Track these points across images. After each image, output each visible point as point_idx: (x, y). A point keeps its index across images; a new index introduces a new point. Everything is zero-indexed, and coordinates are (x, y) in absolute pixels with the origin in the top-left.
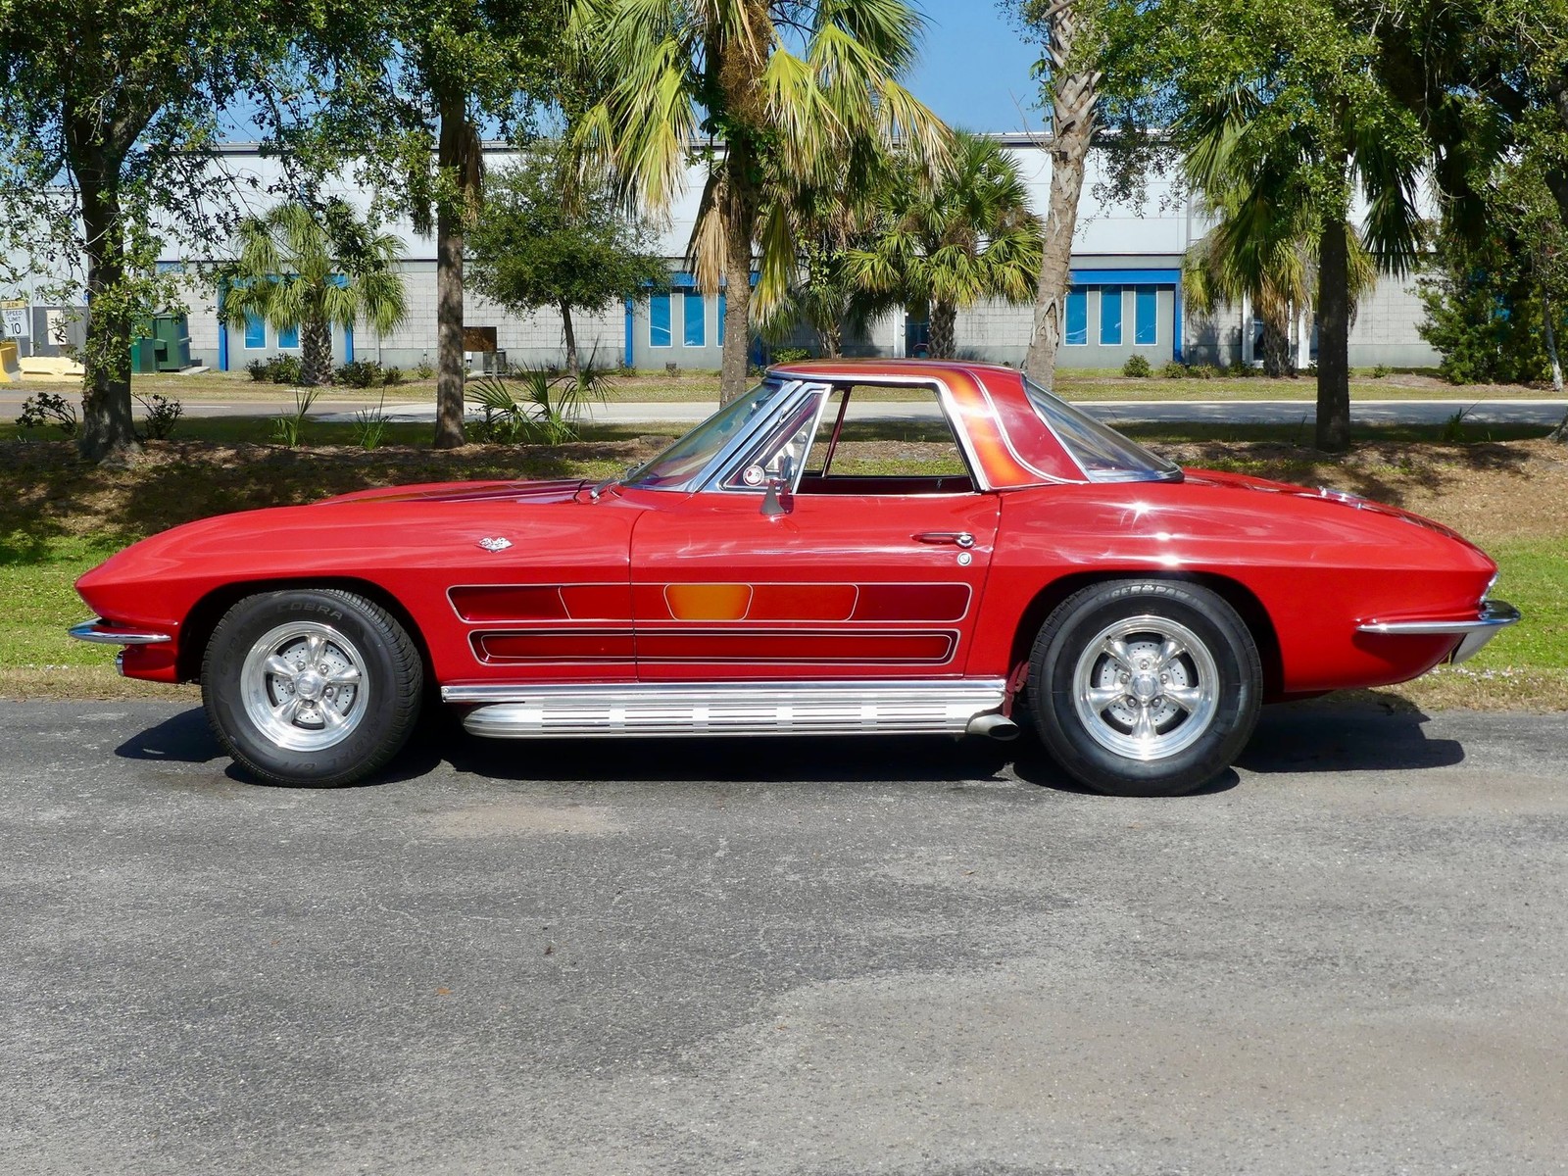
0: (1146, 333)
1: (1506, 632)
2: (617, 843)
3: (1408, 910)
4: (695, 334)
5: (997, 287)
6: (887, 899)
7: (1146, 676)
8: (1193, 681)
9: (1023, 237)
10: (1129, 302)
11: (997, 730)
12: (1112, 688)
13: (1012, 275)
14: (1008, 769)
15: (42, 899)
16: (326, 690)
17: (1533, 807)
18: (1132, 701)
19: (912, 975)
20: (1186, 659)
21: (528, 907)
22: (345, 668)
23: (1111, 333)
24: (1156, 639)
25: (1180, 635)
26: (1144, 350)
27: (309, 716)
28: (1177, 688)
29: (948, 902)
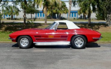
0: (75, 16)
1: (102, 39)
2: (46, 52)
4: (43, 16)
5: (64, 13)
6: (64, 55)
7: (79, 41)
8: (82, 42)
9: (66, 9)
10: (74, 14)
11: (70, 45)
12: (77, 42)
13: (65, 12)
14: (71, 48)
15: (11, 56)
16: (26, 42)
17: (103, 50)
18: (78, 43)
20: (82, 40)
21: (42, 56)
22: (27, 41)
23: (72, 16)
24: (80, 39)
25: (81, 39)
26: (75, 17)
27: (25, 44)
28: (81, 42)
29: (68, 55)
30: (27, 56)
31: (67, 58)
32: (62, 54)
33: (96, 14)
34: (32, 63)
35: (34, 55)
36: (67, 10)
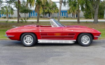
5: (55, 12)
10: (64, 13)
21: (32, 53)
30: (17, 53)
31: (59, 55)
32: (53, 51)
33: (84, 13)
34: (21, 61)
35: (24, 52)
36: (58, 9)
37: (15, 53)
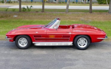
3: (101, 60)
11: (72, 45)
19: (70, 66)
35: (34, 59)
37: (25, 61)
